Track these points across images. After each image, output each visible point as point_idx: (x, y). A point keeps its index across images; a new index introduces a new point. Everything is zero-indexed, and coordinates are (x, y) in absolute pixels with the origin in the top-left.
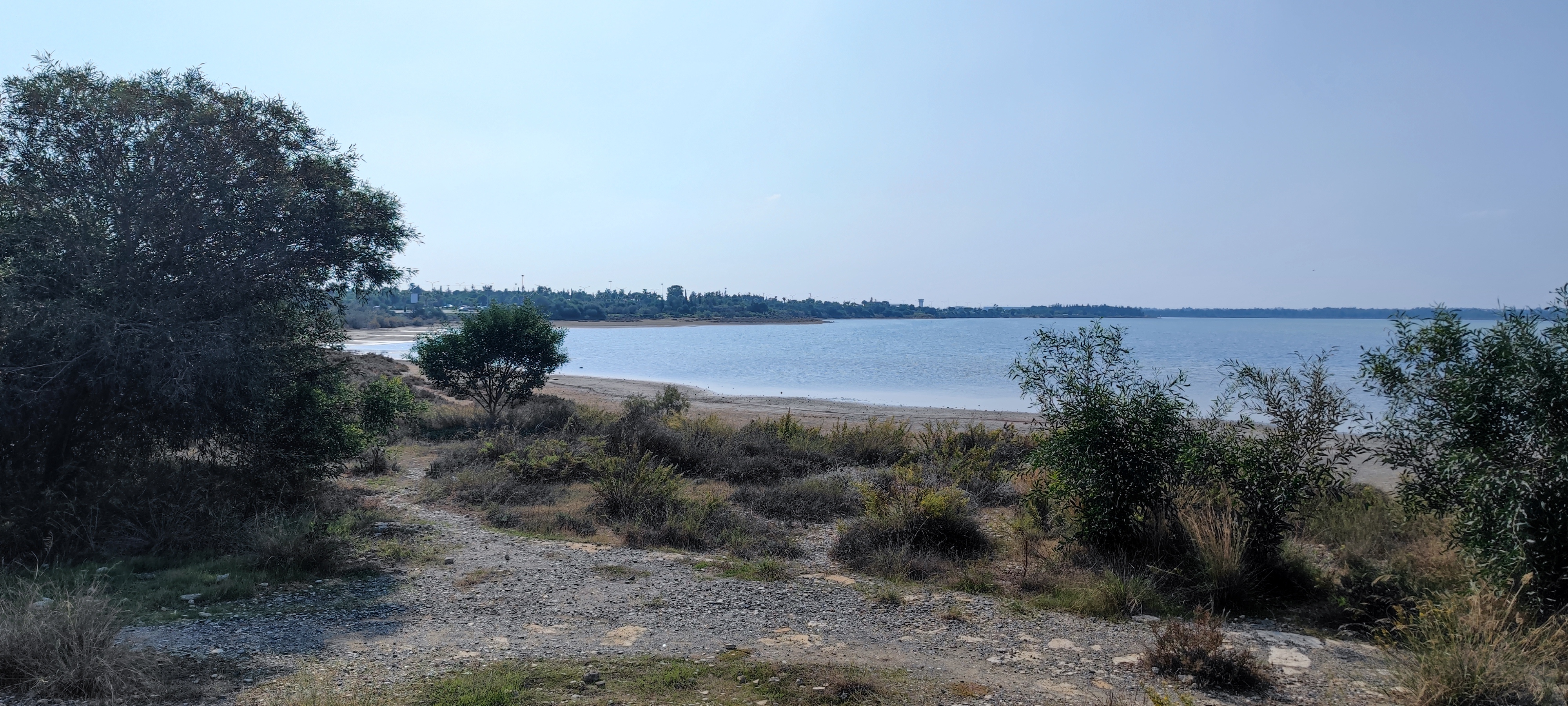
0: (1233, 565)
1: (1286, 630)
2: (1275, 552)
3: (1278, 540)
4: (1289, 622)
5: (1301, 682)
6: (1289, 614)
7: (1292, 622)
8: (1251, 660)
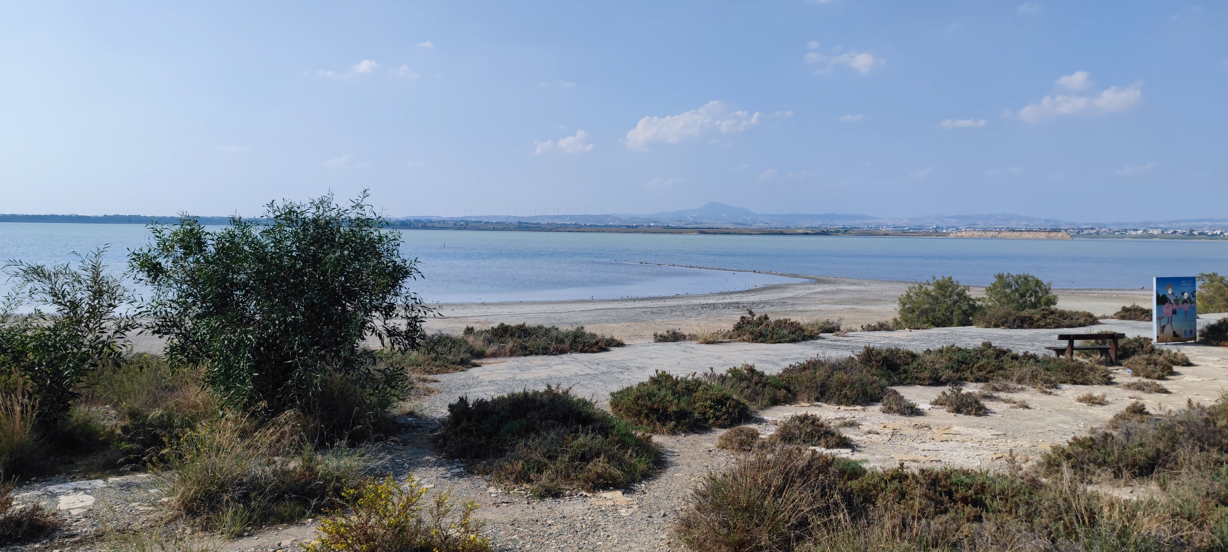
0: (24, 436)
1: (73, 479)
2: (64, 419)
3: (67, 408)
4: (76, 473)
5: (86, 517)
6: (77, 467)
7: (80, 472)
8: (41, 512)
